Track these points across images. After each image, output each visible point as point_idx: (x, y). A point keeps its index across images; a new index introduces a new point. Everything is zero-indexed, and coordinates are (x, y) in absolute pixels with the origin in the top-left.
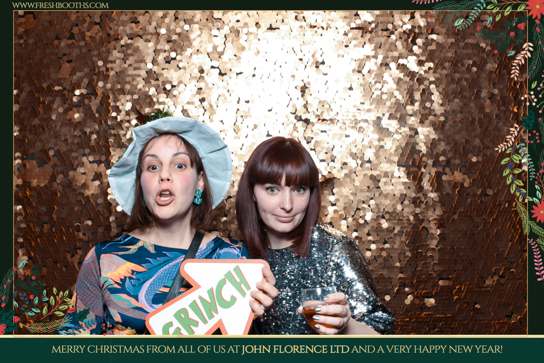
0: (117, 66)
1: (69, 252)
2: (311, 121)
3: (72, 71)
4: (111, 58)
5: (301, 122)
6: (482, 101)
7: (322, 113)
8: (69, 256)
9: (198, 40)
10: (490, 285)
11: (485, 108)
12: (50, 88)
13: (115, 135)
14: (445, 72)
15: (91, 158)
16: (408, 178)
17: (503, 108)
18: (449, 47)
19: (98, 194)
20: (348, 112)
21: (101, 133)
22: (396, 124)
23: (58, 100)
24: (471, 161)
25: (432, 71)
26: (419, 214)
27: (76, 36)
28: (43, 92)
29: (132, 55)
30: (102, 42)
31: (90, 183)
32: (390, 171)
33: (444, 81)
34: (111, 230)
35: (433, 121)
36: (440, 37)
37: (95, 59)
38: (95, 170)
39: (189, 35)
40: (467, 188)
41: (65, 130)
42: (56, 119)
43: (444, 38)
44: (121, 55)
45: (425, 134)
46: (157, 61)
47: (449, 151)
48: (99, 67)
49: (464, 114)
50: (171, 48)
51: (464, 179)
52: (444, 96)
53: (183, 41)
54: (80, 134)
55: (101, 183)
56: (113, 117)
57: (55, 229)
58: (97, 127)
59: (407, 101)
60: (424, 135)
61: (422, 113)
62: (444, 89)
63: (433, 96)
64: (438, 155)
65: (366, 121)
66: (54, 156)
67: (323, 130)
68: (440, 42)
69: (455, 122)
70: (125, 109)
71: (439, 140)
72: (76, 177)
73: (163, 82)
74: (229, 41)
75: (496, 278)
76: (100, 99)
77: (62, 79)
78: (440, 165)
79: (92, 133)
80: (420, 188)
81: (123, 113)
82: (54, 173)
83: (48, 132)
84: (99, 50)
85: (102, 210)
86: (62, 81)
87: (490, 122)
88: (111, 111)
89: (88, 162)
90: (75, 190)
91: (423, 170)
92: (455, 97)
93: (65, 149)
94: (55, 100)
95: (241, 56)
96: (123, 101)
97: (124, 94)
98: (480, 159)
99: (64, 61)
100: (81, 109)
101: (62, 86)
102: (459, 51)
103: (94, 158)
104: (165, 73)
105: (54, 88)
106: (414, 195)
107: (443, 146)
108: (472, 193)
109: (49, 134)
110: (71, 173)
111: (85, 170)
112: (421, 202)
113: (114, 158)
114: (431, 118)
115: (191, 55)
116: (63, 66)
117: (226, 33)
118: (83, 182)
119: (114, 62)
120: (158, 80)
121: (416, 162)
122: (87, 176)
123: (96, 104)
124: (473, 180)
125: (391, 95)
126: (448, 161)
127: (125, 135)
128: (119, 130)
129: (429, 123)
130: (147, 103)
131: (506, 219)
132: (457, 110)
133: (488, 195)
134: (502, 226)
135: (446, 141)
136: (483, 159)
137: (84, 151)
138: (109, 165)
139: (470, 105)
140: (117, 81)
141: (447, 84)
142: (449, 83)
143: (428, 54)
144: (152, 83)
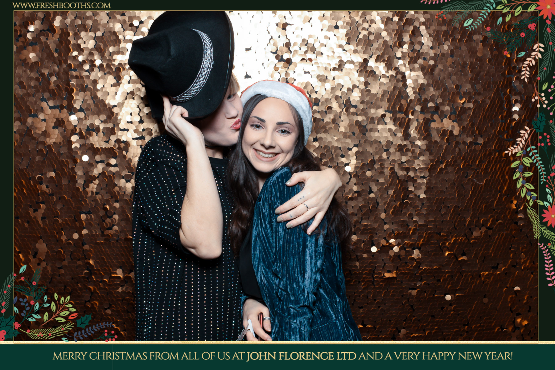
1: (31, 207)
2: (293, 61)
5: (283, 62)
6: (474, 44)
7: (306, 52)
8: (31, 211)
10: (478, 237)
11: (476, 52)
13: (77, 77)
15: (51, 103)
16: (395, 124)
17: (496, 52)
19: (60, 143)
20: (334, 52)
21: (62, 75)
22: (384, 67)
26: (405, 162)
31: (51, 130)
32: (376, 117)
33: (435, 22)
34: (77, 182)
35: (423, 65)
38: (57, 117)
40: (456, 136)
41: (19, 71)
45: (414, 78)
47: (438, 96)
49: (454, 58)
51: (453, 126)
52: (434, 39)
54: (37, 75)
55: (65, 131)
58: (56, 68)
59: (396, 42)
60: (412, 80)
61: (410, 56)
62: (434, 31)
63: (422, 38)
64: (426, 101)
65: (352, 62)
67: (306, 71)
69: (445, 66)
70: (87, 48)
71: (428, 85)
72: (35, 124)
73: (130, 17)
75: (484, 229)
76: (58, 36)
78: (428, 112)
79: (50, 75)
80: (407, 135)
81: (86, 52)
85: (66, 161)
87: (482, 67)
88: (72, 50)
89: (48, 107)
90: (34, 139)
91: (411, 117)
92: (446, 40)
93: (21, 93)
96: (84, 40)
97: (86, 30)
98: (471, 105)
100: (38, 47)
103: (54, 103)
106: (400, 142)
107: (432, 91)
108: (461, 142)
110: (30, 120)
111: (45, 117)
112: (408, 150)
113: (77, 102)
114: (420, 61)
118: (44, 129)
120: (124, 14)
121: (404, 108)
122: (47, 123)
123: (54, 42)
124: (463, 128)
125: (378, 36)
126: (437, 108)
127: (88, 77)
128: (81, 72)
129: (418, 66)
130: (112, 41)
131: (495, 169)
132: (447, 53)
133: (478, 144)
134: (492, 177)
135: (435, 87)
136: (474, 106)
137: (43, 95)
138: (72, 110)
139: (462, 49)
140: (77, 16)
141: (438, 25)
142: (440, 25)
144: (117, 19)
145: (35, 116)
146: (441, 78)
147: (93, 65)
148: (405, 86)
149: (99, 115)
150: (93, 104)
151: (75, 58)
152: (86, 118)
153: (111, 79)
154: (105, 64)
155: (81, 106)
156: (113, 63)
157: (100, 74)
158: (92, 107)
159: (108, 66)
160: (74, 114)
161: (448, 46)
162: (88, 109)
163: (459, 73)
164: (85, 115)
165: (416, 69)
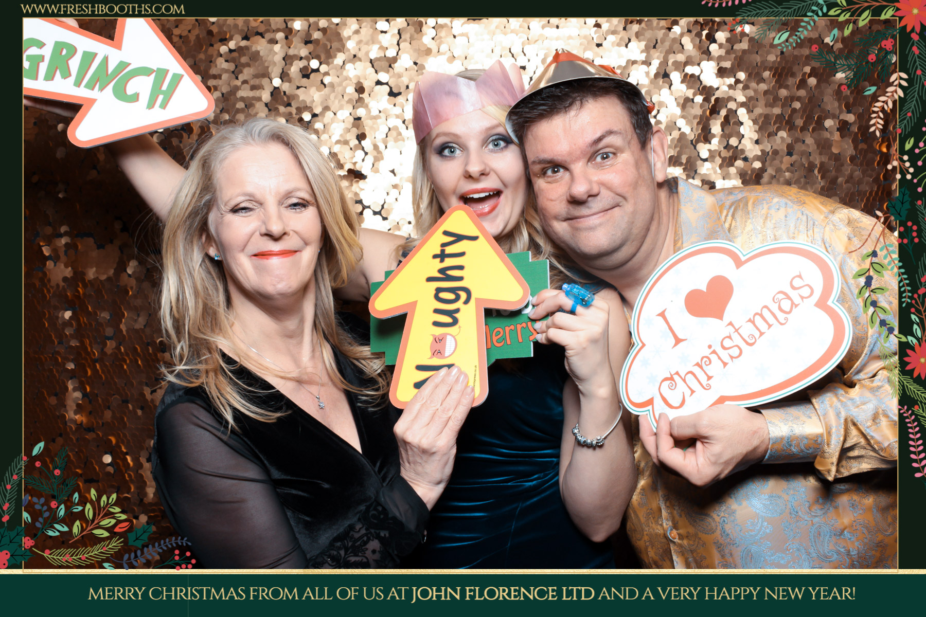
0: (223, 83)
1: (147, 385)
4: (213, 71)
6: (827, 135)
8: (147, 391)
9: (356, 38)
11: (830, 146)
14: (763, 87)
17: (862, 146)
18: (771, 46)
25: (740, 86)
29: (248, 65)
30: (200, 44)
33: (762, 102)
35: (743, 169)
36: (755, 28)
39: (340, 32)
44: (231, 66)
46: (288, 75)
49: (794, 157)
50: (310, 53)
52: (760, 129)
53: (330, 41)
57: (123, 347)
59: (699, 135)
61: (723, 155)
62: (760, 115)
63: (742, 126)
66: (122, 230)
68: (756, 37)
69: (778, 170)
73: (298, 109)
74: (405, 40)
76: (196, 137)
82: (123, 257)
84: (193, 56)
87: (839, 169)
92: (779, 129)
95: (424, 64)
114: (739, 163)
115: (344, 64)
117: (400, 26)
119: (217, 77)
120: (289, 105)
123: (190, 146)
125: (672, 126)
129: (736, 172)
132: (782, 150)
139: (806, 142)
140: (223, 109)
141: (766, 106)
142: (769, 105)
143: (735, 58)
144: (280, 111)
161: (783, 138)
163: (802, 180)
165: (732, 176)
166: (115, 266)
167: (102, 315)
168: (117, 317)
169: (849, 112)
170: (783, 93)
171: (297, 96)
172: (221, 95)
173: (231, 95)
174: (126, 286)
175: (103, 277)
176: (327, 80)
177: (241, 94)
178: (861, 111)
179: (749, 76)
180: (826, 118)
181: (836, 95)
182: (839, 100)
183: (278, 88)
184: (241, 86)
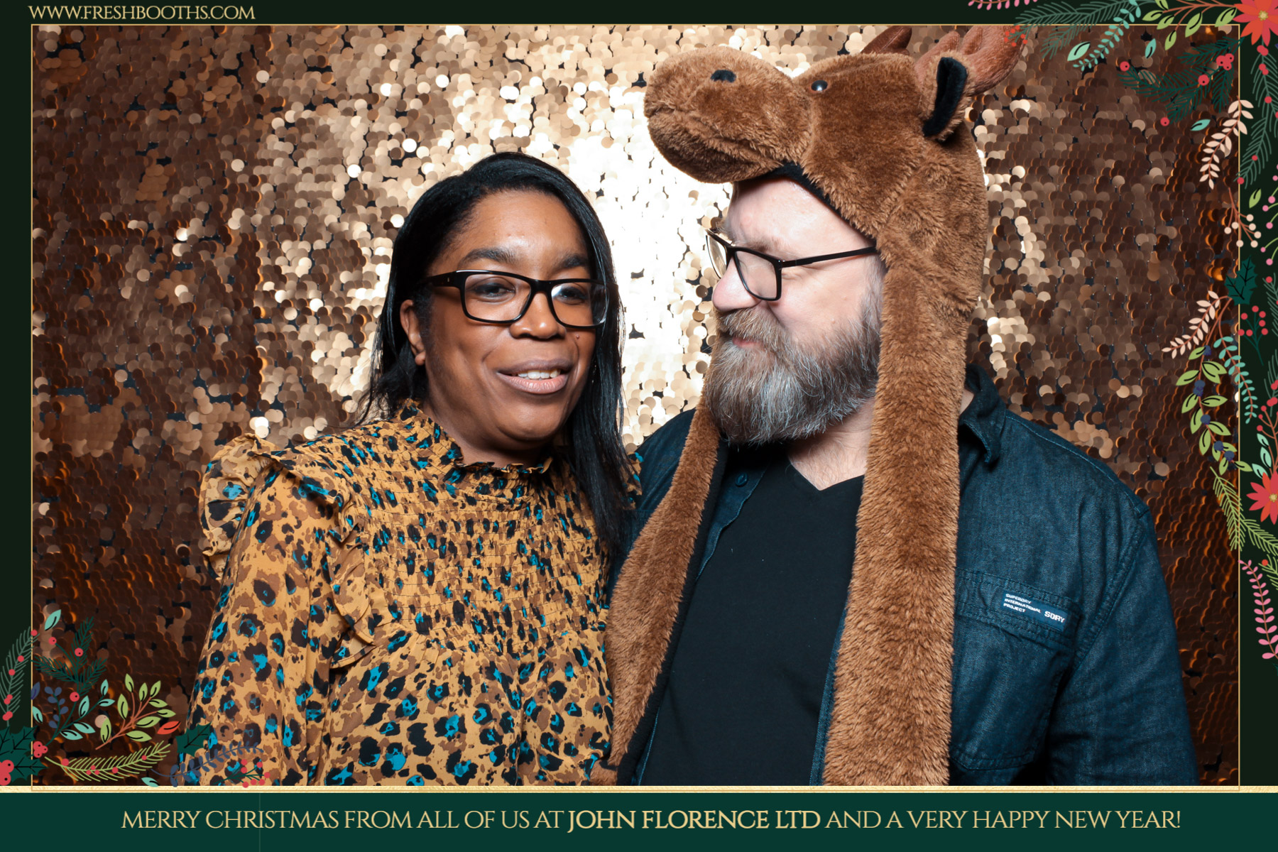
0: (276, 171)
1: (161, 613)
3: (169, 185)
4: (261, 155)
6: (1139, 255)
8: (160, 622)
9: (470, 110)
11: (1145, 271)
12: (118, 224)
13: (270, 336)
14: (1050, 187)
15: (215, 391)
17: (1189, 271)
18: (1061, 130)
21: (239, 332)
23: (137, 254)
24: (1116, 396)
25: (1019, 185)
27: (180, 102)
28: (102, 234)
29: (313, 146)
30: (242, 115)
31: (211, 448)
33: (1049, 208)
35: (1024, 302)
36: (1037, 106)
37: (224, 155)
38: (225, 419)
39: (448, 100)
41: (152, 323)
42: (132, 297)
43: (1048, 108)
44: (288, 147)
45: (1005, 332)
46: (370, 160)
47: (1061, 371)
48: (234, 175)
49: (1096, 286)
50: (403, 130)
51: (1099, 440)
52: (1048, 244)
53: (433, 113)
54: (189, 332)
56: (265, 292)
57: (127, 557)
58: (228, 316)
60: (1002, 335)
61: (996, 283)
62: (1047, 227)
63: (1022, 243)
64: (1035, 383)
66: (126, 385)
68: (1039, 117)
69: (1075, 305)
70: (293, 275)
71: (1038, 346)
72: (178, 436)
73: (384, 209)
74: (542, 114)
76: (235, 250)
77: (146, 202)
78: (1040, 407)
79: (216, 330)
81: (291, 283)
82: (127, 425)
83: (112, 329)
84: (234, 133)
86: (146, 209)
87: (1157, 304)
88: (262, 279)
89: (208, 399)
90: (175, 465)
92: (1075, 246)
93: (153, 370)
94: (129, 252)
95: (569, 148)
96: (289, 257)
97: (293, 238)
98: (1138, 391)
99: (151, 160)
101: (146, 220)
102: (1083, 138)
103: (221, 390)
104: (391, 190)
105: (127, 223)
107: (1047, 361)
109: (114, 332)
110: (168, 426)
111: (200, 418)
113: (268, 389)
114: (1019, 294)
115: (452, 146)
116: (148, 171)
117: (535, 95)
118: (196, 446)
119: (270, 162)
120: (372, 204)
122: (204, 433)
123: (227, 262)
124: (1122, 442)
126: (1060, 397)
127: (294, 335)
128: (280, 324)
129: (1014, 306)
130: (345, 259)
131: (1201, 535)
132: (1079, 276)
133: (1158, 477)
134: (1193, 552)
135: (1053, 350)
136: (1144, 391)
137: (198, 373)
138: (258, 408)
139: (1112, 265)
140: (275, 208)
141: (1055, 214)
142: (1060, 213)
143: (1011, 146)
144: (359, 213)
145: (181, 417)
146: (1067, 330)
147: (304, 311)
148: (987, 349)
149: (313, 418)
150: (303, 394)
151: (269, 295)
152: (285, 424)
153: (341, 341)
154: (329, 308)
155: (276, 397)
156: (347, 306)
157: (319, 330)
158: (301, 399)
159: (337, 312)
160: (262, 414)
161: (1080, 259)
162: (290, 404)
163: (1107, 318)
164: (285, 416)
165: (1009, 313)
166: (116, 436)
167: (95, 510)
168: (118, 511)
169: (1169, 223)
170: (1079, 196)
171: (384, 191)
172: (272, 189)
173: (287, 190)
174: (131, 466)
175: (98, 454)
176: (427, 169)
177: (300, 187)
178: (1186, 223)
179: (1030, 172)
180: (1139, 231)
181: (1151, 200)
182: (1155, 207)
183: (356, 179)
184: (301, 176)
